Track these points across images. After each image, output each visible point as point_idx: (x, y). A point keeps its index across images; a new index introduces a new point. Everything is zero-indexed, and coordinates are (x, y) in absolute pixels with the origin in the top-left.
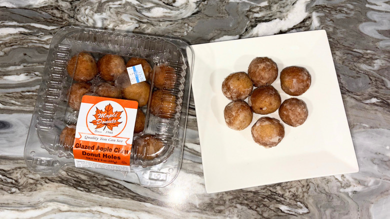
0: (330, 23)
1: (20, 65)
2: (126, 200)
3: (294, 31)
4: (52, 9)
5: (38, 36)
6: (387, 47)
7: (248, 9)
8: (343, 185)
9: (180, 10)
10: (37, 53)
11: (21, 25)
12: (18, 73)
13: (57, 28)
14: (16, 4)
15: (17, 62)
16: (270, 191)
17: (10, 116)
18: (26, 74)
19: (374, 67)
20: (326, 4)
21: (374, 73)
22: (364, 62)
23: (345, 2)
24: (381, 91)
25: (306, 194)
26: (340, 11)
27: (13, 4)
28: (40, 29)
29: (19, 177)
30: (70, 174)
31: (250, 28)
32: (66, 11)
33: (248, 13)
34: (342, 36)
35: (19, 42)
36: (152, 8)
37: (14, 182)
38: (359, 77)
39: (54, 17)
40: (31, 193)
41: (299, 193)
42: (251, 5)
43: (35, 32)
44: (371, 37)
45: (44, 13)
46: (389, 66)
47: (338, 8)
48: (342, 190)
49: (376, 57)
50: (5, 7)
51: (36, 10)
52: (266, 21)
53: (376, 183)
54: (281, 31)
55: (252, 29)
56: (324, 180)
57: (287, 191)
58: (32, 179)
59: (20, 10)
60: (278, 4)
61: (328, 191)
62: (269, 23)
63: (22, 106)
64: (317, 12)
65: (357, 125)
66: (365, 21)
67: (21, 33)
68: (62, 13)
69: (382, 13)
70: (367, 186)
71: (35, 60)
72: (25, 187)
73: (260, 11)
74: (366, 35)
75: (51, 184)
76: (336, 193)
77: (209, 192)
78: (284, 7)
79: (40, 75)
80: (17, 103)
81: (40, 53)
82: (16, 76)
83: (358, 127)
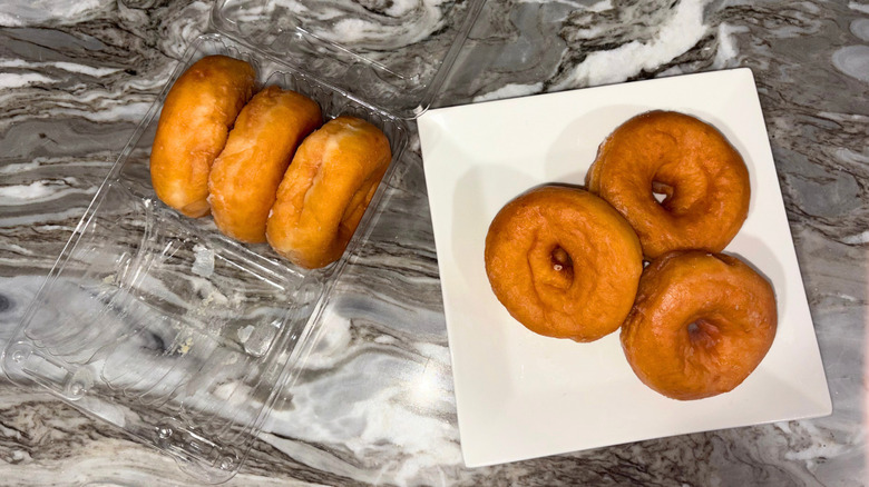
0: (762, 50)
1: (31, 162)
2: (277, 480)
3: (674, 70)
4: (105, 28)
5: (71, 92)
7: (563, 19)
8: (792, 444)
9: (404, 24)
10: (69, 133)
11: (34, 65)
12: (26, 180)
13: (117, 73)
14: (21, 18)
15: (25, 153)
16: (617, 456)
17: (9, 281)
18: (44, 182)
20: (751, 3)
22: (845, 144)
25: (702, 466)
26: (787, 20)
27: (14, 16)
28: (79, 76)
29: (31, 424)
30: (146, 418)
31: (570, 64)
32: (137, 32)
33: (566, 28)
34: (792, 81)
35: (28, 108)
36: (337, 20)
37: (19, 436)
38: (834, 180)
39: (109, 45)
40: (57, 463)
41: (686, 462)
42: (572, 9)
43: (66, 83)
44: (860, 82)
45: (85, 37)
47: (783, 13)
48: (790, 455)
51: (67, 30)
52: (608, 47)
54: (643, 71)
55: (574, 66)
56: (747, 432)
57: (658, 456)
58: (60, 429)
59: (32, 30)
60: (636, 6)
61: (756, 459)
62: (614, 51)
63: (36, 257)
64: (731, 23)
65: (827, 296)
66: (847, 44)
67: (34, 86)
68: (127, 37)
70: (850, 445)
71: (64, 148)
72: (45, 449)
73: (594, 23)
74: (849, 77)
75: (102, 443)
76: (777, 462)
77: (470, 464)
78: (650, 13)
79: (77, 184)
80: (25, 251)
81: (78, 133)
82: (22, 188)
83: (829, 301)
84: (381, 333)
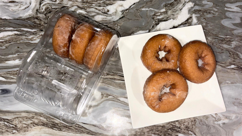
0: (203, 20)
1: (15, 54)
2: (84, 135)
3: (182, 26)
4: (34, 19)
5: (26, 36)
6: (239, 33)
7: (153, 14)
8: (216, 120)
9: (112, 16)
10: (25, 47)
11: (15, 29)
12: (14, 59)
13: (37, 31)
14: (12, 17)
16: (172, 125)
17: (10, 86)
18: (19, 59)
19: (231, 46)
20: (200, 9)
21: (232, 49)
22: (225, 43)
23: (212, 7)
24: (236, 60)
25: (194, 126)
26: (209, 13)
27: (10, 17)
28: (27, 32)
29: (17, 123)
30: (48, 120)
31: (155, 25)
32: (42, 20)
33: (154, 16)
34: (211, 28)
35: (14, 40)
36: (95, 15)
37: (14, 126)
38: (223, 52)
39: (35, 23)
40: (25, 133)
41: (189, 126)
42: (155, 11)
43: (24, 34)
44: (229, 28)
45: (29, 22)
46: (240, 45)
47: (208, 11)
48: (216, 123)
49: (233, 40)
50: (5, 19)
51: (24, 20)
52: (165, 21)
53: (237, 117)
54: (174, 26)
55: (156, 26)
56: (205, 117)
57: (182, 124)
58: (25, 124)
59: (15, 20)
60: (171, 10)
61: (207, 124)
62: (166, 22)
64: (196, 14)
65: (223, 82)
66: (225, 18)
67: (15, 35)
68: (40, 21)
69: (235, 13)
70: (231, 119)
71: (24, 50)
72: (21, 129)
73: (161, 15)
74: (225, 26)
75: (37, 127)
76: (213, 125)
77: (134, 128)
78: (175, 12)
80: (14, 77)
81: (28, 46)
82: (13, 61)
83: (224, 83)
84: (109, 95)
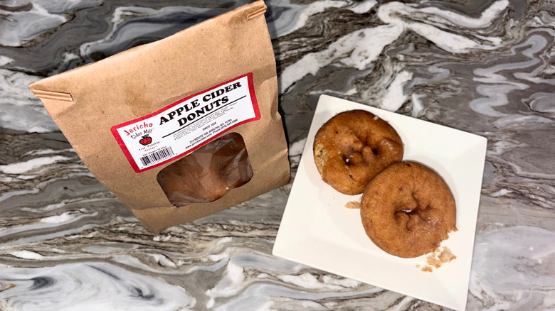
0: (435, 105)
1: (60, 203)
5: (79, 164)
6: (508, 125)
8: (485, 304)
10: (80, 185)
11: (58, 152)
12: (58, 213)
14: (49, 128)
15: (56, 198)
17: (53, 269)
18: (68, 212)
19: (496, 151)
20: (426, 83)
21: (498, 158)
23: (448, 79)
24: (509, 179)
26: (445, 89)
27: (45, 127)
34: (452, 118)
35: (56, 174)
43: (76, 159)
44: (486, 116)
46: (514, 148)
47: (442, 86)
49: (497, 139)
50: (36, 133)
53: (526, 296)
59: (55, 133)
60: (368, 90)
63: (67, 254)
64: (418, 93)
65: (489, 225)
66: (476, 98)
67: (59, 163)
69: (494, 86)
70: (515, 302)
71: (78, 193)
74: (479, 114)
78: (376, 93)
79: (87, 211)
80: (60, 251)
81: (85, 184)
82: (56, 217)
83: (490, 227)
84: (260, 272)
